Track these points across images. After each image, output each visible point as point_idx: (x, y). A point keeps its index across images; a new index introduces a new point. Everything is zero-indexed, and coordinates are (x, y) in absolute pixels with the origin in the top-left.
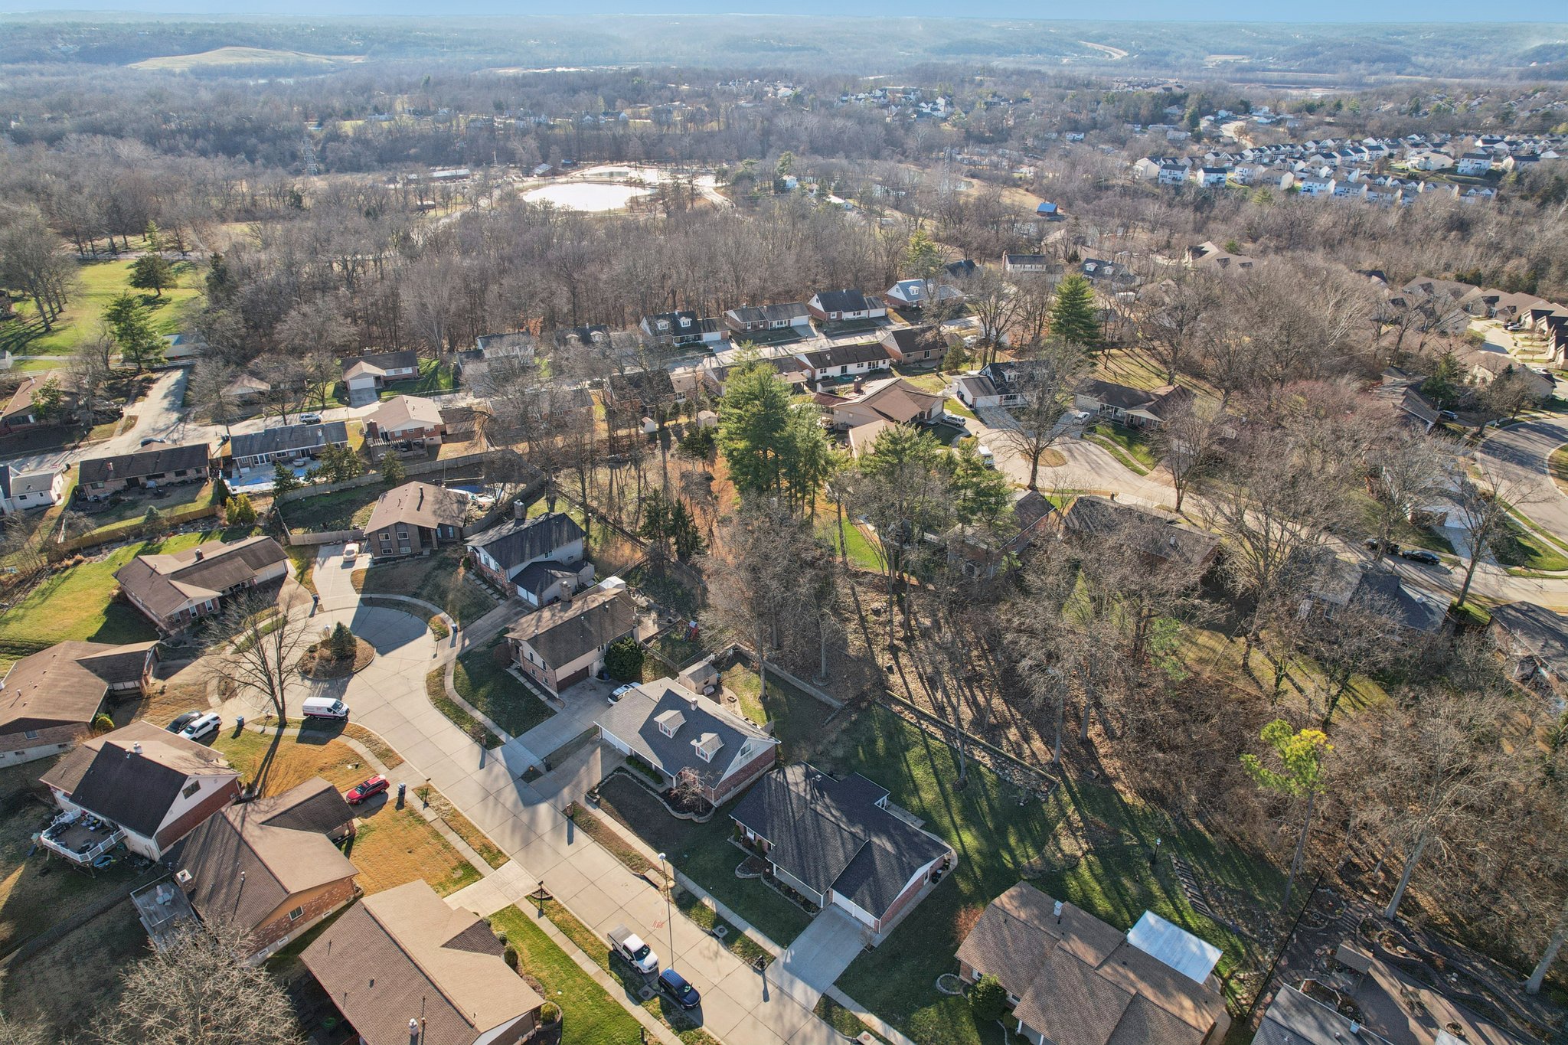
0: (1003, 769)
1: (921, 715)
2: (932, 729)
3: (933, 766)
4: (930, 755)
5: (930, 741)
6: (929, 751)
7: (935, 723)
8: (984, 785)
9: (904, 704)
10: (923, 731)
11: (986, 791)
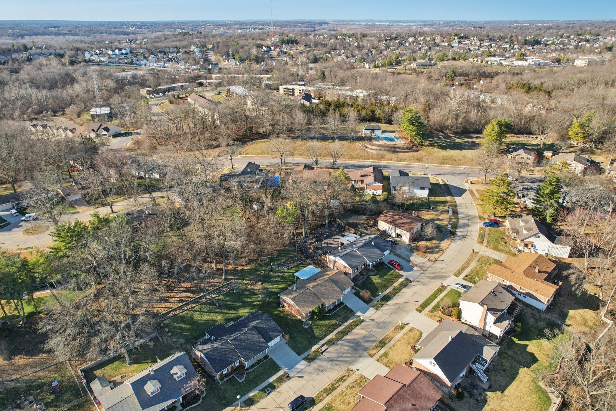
0: (219, 292)
1: (180, 308)
2: (189, 307)
3: (206, 312)
4: (200, 311)
5: (194, 309)
6: (198, 311)
7: (187, 304)
8: (223, 300)
9: (170, 311)
10: (188, 310)
11: (225, 301)
